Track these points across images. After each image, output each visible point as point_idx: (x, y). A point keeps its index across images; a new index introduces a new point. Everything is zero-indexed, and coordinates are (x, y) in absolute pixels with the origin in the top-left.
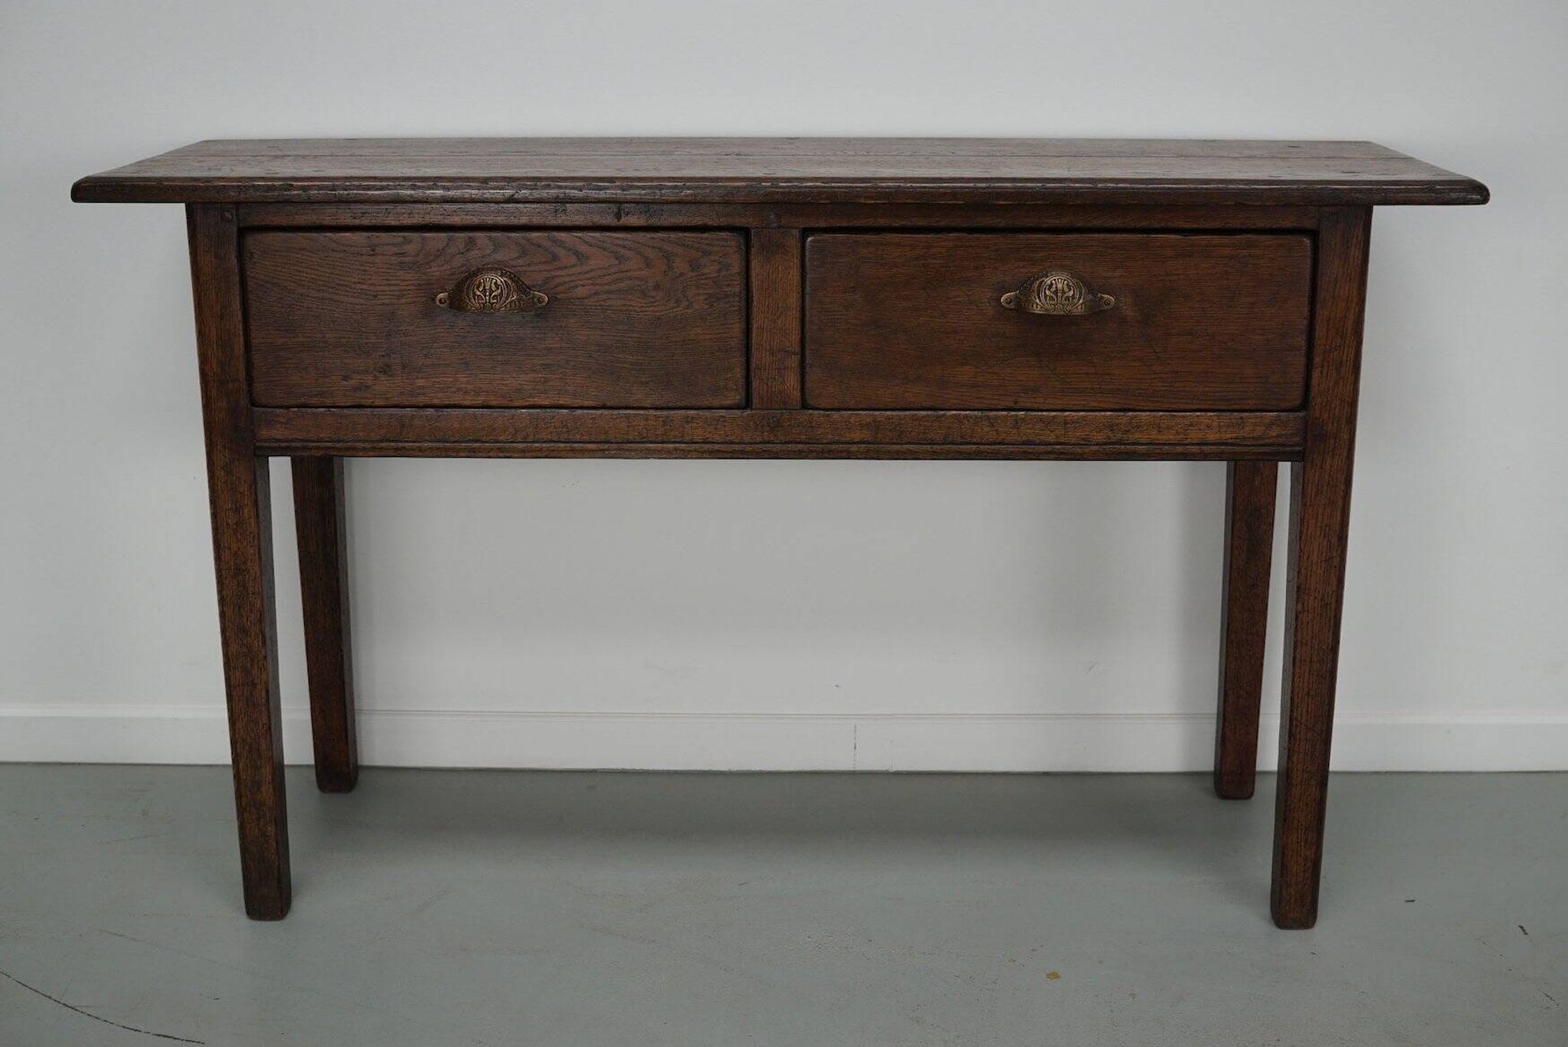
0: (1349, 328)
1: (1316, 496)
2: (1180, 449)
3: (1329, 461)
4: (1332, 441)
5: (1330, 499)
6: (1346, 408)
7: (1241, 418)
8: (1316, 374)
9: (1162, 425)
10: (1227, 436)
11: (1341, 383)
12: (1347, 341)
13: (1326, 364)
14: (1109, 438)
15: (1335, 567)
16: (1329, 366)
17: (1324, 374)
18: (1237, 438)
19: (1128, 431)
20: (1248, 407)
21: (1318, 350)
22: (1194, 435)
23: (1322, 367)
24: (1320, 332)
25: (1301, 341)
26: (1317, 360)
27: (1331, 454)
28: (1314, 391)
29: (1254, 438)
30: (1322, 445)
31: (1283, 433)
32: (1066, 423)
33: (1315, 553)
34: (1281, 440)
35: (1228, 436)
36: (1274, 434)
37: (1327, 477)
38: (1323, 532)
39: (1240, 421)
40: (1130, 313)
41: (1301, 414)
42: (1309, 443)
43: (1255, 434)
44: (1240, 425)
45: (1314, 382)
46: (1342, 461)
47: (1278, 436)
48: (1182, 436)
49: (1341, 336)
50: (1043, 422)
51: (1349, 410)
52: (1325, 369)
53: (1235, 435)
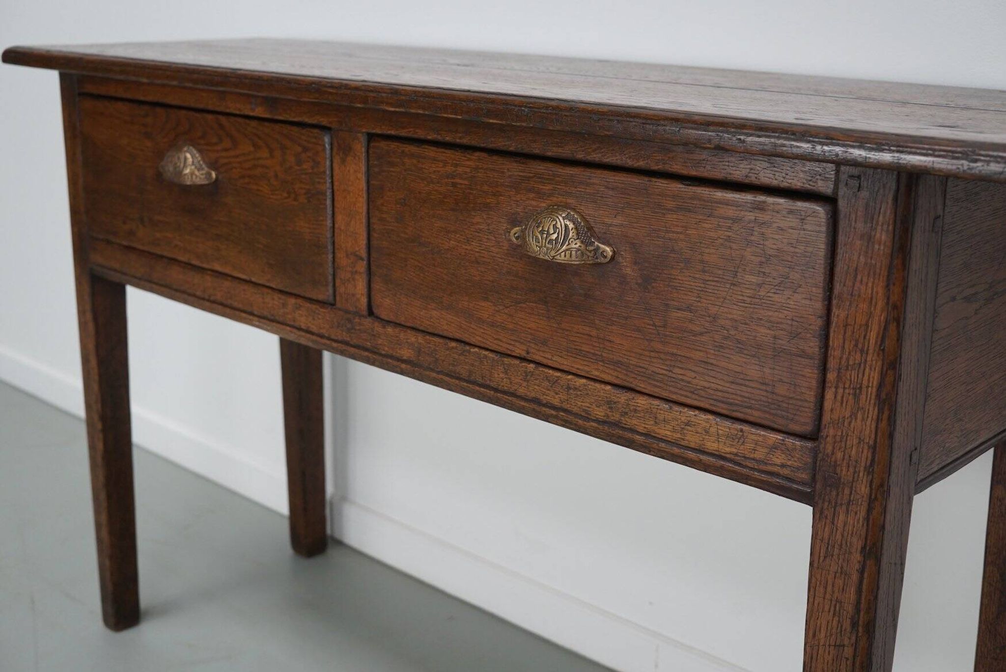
0: (873, 341)
1: (825, 557)
2: (676, 450)
3: (842, 517)
4: (847, 491)
5: (842, 568)
6: (865, 451)
7: (742, 431)
8: (829, 395)
9: (658, 415)
10: (726, 449)
11: (859, 416)
12: (869, 359)
13: (841, 385)
14: (608, 416)
15: (847, 659)
16: (844, 388)
17: (839, 398)
18: (736, 455)
19: (626, 413)
20: (751, 419)
21: (832, 364)
22: (692, 439)
23: (836, 388)
24: (835, 340)
25: (813, 346)
26: (831, 376)
27: (844, 507)
28: (826, 417)
29: (754, 459)
30: (834, 493)
31: (789, 463)
32: (569, 388)
33: (823, 635)
34: (785, 472)
35: (728, 450)
36: (778, 462)
37: (839, 537)
38: (832, 609)
39: (741, 434)
40: (629, 271)
41: (809, 444)
42: (818, 486)
43: (757, 455)
44: (740, 439)
45: (828, 405)
46: (858, 522)
47: (783, 466)
48: (679, 435)
49: (862, 351)
50: (549, 381)
51: (870, 455)
52: (840, 391)
53: (735, 451)
